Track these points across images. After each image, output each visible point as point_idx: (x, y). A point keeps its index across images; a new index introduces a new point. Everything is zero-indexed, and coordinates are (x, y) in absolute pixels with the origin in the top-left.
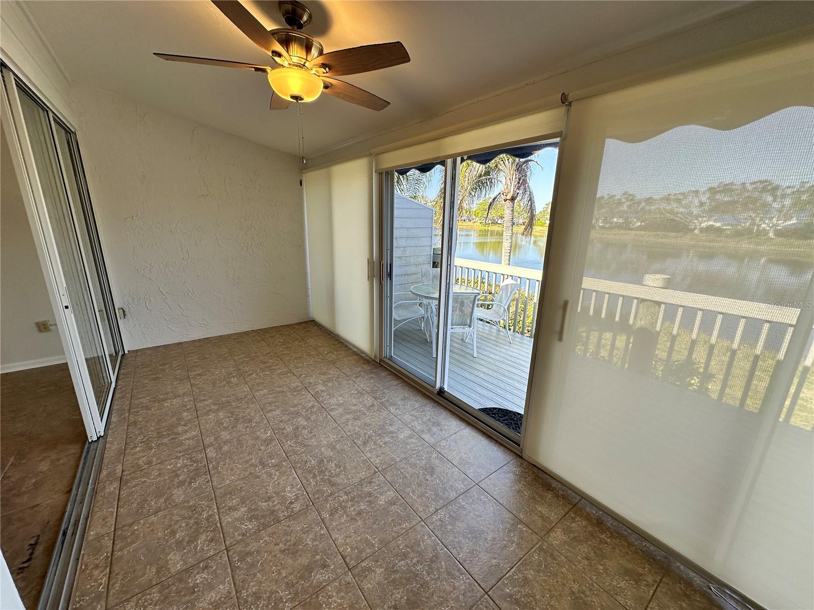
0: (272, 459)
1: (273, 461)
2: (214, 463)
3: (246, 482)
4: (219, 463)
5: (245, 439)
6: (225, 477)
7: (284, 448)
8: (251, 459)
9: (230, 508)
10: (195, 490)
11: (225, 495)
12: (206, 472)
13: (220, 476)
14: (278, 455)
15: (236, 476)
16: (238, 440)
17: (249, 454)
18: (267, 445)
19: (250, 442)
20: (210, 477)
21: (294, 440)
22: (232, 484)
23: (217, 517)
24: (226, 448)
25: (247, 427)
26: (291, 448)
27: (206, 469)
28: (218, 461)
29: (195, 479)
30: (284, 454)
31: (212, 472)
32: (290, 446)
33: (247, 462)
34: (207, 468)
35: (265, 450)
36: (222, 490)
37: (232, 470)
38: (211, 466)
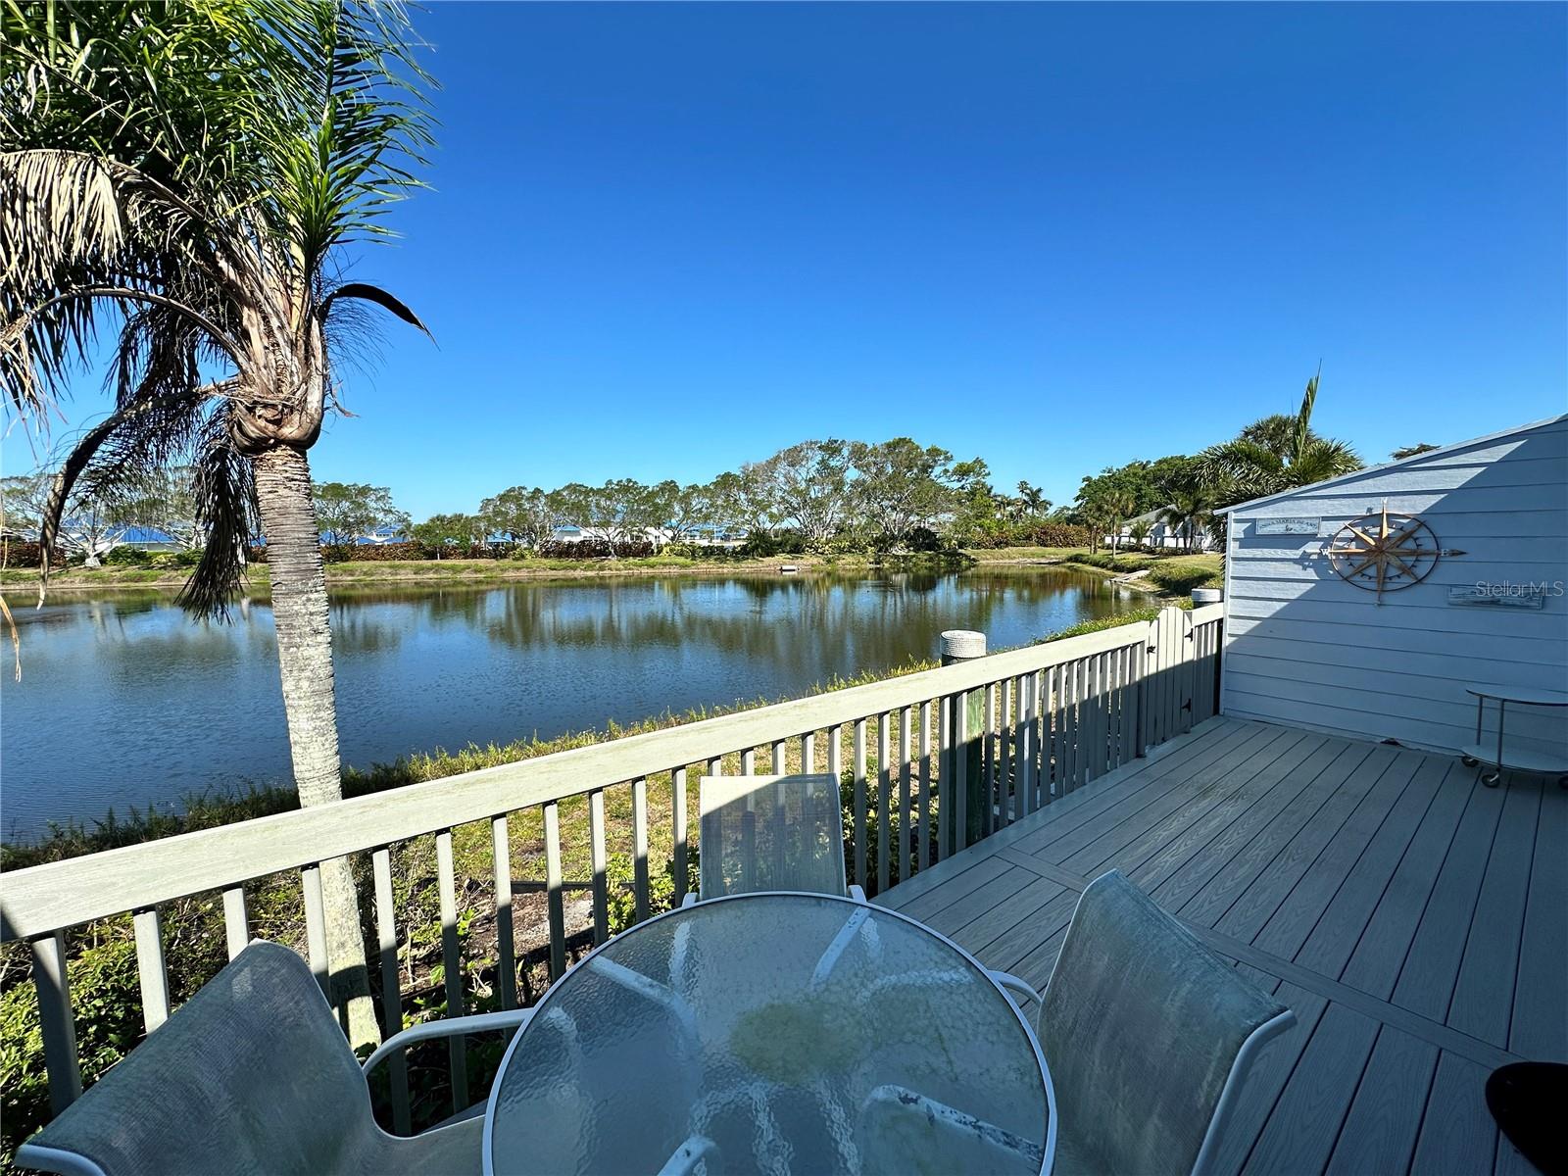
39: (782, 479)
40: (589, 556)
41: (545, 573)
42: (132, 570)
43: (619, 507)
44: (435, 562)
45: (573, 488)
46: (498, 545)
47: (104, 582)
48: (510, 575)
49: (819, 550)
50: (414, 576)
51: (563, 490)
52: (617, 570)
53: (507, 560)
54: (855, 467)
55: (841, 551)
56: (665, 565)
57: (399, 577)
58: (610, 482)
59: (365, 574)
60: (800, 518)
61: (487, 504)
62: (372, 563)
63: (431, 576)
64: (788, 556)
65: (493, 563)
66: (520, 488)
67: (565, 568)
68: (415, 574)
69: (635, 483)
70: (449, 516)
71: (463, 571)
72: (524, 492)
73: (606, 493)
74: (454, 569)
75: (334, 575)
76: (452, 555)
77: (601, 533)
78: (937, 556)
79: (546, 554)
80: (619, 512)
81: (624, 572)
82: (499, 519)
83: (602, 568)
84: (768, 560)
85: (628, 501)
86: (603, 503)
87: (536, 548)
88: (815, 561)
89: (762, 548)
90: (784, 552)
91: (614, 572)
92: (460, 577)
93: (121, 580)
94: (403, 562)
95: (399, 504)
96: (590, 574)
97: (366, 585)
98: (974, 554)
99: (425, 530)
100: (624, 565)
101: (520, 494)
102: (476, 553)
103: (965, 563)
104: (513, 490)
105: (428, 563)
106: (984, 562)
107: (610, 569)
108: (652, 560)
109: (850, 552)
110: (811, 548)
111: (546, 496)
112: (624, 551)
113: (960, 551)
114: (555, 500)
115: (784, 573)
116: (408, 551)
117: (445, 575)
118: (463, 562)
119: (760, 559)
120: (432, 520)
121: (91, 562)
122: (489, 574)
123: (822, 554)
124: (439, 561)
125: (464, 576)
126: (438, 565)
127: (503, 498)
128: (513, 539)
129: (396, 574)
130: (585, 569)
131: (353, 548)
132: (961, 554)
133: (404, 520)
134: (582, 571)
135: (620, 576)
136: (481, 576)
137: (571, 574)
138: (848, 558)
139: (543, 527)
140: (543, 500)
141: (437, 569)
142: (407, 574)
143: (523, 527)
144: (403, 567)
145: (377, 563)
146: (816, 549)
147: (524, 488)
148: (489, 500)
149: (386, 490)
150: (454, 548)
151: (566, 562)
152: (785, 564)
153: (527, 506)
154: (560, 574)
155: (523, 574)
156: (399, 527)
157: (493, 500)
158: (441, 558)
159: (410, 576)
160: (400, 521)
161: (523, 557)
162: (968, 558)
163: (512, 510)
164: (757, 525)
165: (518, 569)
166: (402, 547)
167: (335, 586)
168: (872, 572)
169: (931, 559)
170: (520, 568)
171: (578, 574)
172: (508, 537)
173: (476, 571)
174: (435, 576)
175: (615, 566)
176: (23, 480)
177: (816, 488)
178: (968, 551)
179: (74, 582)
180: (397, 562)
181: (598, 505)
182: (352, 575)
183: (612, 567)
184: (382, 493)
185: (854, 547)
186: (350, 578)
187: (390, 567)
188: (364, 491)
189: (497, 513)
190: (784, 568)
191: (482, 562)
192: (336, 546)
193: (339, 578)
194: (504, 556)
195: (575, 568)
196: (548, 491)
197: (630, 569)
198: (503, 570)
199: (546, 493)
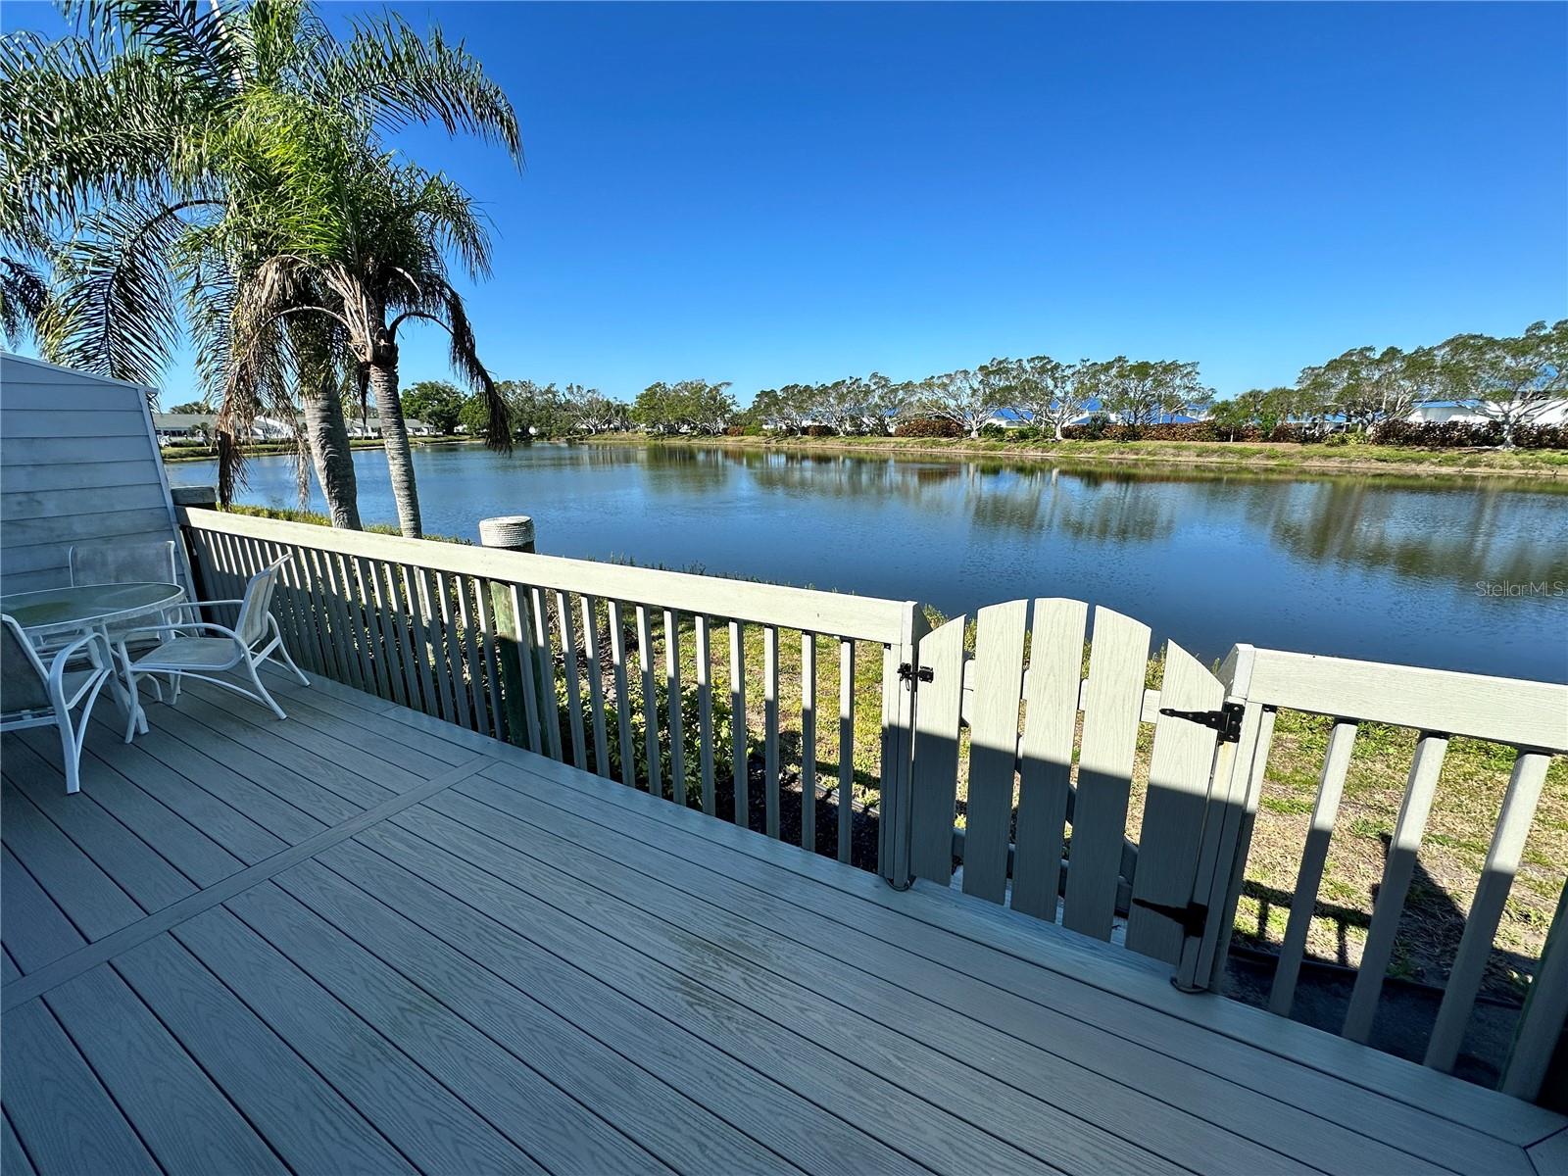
40: (1460, 443)
41: (1366, 465)
42: (993, 441)
44: (1226, 444)
45: (1460, 342)
47: (975, 450)
48: (1315, 464)
50: (1196, 459)
51: (1437, 347)
53: (1318, 445)
57: (1179, 459)
58: (1537, 326)
59: (1149, 453)
61: (1308, 374)
62: (1159, 442)
63: (1214, 459)
65: (1298, 447)
66: (1364, 349)
67: (1403, 460)
68: (1198, 456)
70: (1266, 391)
71: (1255, 455)
72: (1368, 354)
74: (1242, 454)
75: (1122, 453)
76: (1248, 437)
79: (1383, 440)
81: (1520, 472)
83: (1472, 464)
86: (1508, 362)
87: (1370, 430)
91: (1499, 470)
92: (1245, 462)
93: (984, 449)
94: (1191, 443)
95: (1204, 381)
96: (1445, 470)
97: (1147, 465)
100: (1521, 461)
101: (1363, 357)
102: (1282, 435)
104: (1352, 352)
105: (1217, 445)
107: (1490, 466)
111: (1405, 357)
114: (1418, 362)
116: (1199, 431)
117: (1228, 460)
118: (1257, 446)
121: (974, 434)
122: (1285, 462)
124: (1231, 444)
125: (1253, 461)
126: (1224, 448)
127: (1334, 366)
129: (1179, 456)
131: (1148, 427)
133: (1207, 397)
134: (1429, 466)
135: (1507, 477)
136: (1272, 463)
137: (1414, 468)
140: (1397, 363)
141: (1222, 453)
142: (1189, 456)
143: (1356, 406)
144: (1187, 448)
145: (1165, 443)
147: (1371, 349)
148: (1313, 369)
149: (1194, 365)
150: (1254, 429)
151: (1407, 452)
154: (1395, 467)
155: (1335, 464)
157: (1318, 368)
158: (1234, 440)
159: (1191, 459)
161: (1343, 442)
163: (1342, 379)
165: (1327, 457)
166: (1195, 427)
167: (1121, 463)
170: (1330, 457)
171: (1426, 468)
173: (1269, 457)
174: (1219, 460)
175: (1505, 461)
176: (948, 376)
179: (959, 449)
180: (1184, 443)
181: (1497, 367)
182: (1137, 454)
183: (1497, 462)
184: (1189, 369)
186: (1135, 457)
187: (1175, 448)
188: (1171, 368)
189: (1318, 386)
191: (1281, 447)
192: (1133, 425)
193: (1125, 456)
194: (1316, 441)
195: (1420, 461)
196: (1408, 350)
197: (1533, 468)
198: (1305, 458)
199: (1405, 352)
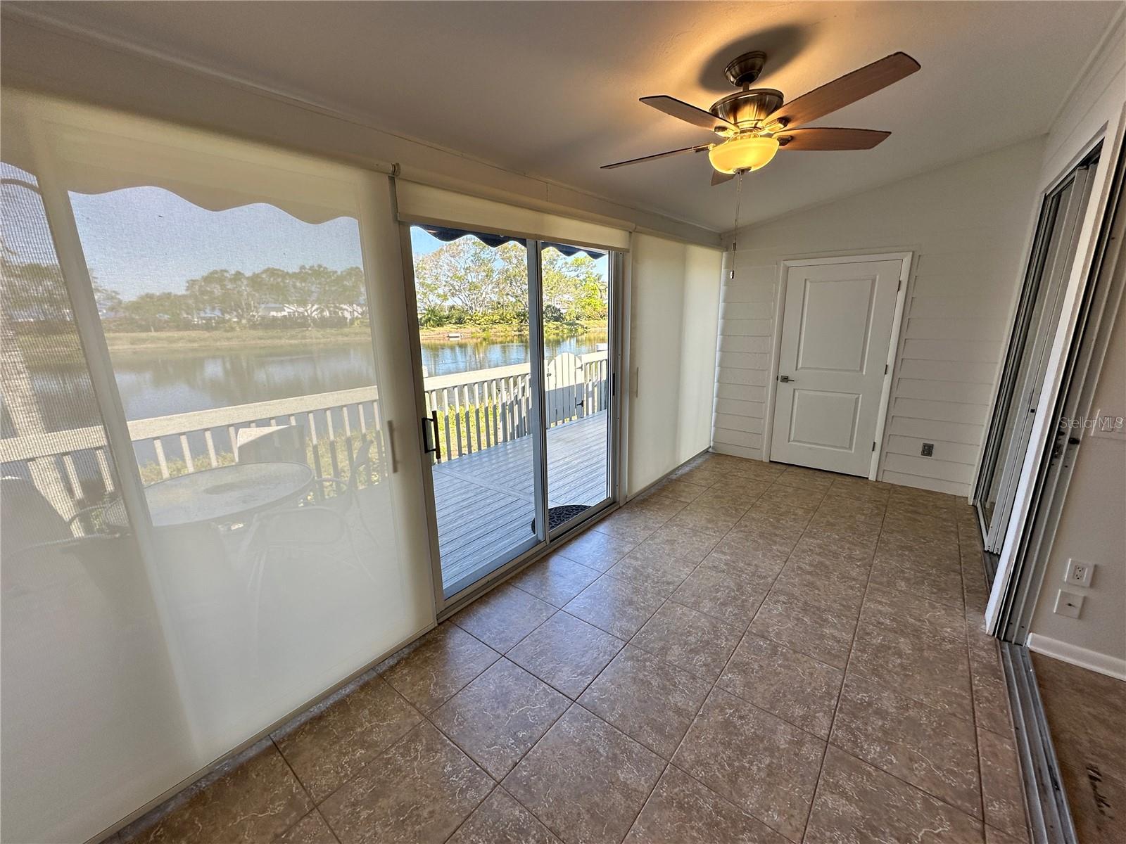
0: (760, 645)
1: (762, 643)
2: (826, 703)
3: (806, 648)
4: (821, 697)
5: (763, 698)
6: (824, 674)
7: (736, 644)
8: (780, 666)
9: (838, 642)
10: (867, 691)
11: (836, 656)
12: (843, 700)
13: (829, 679)
14: (750, 644)
15: (812, 663)
16: (772, 707)
17: (778, 674)
18: (748, 664)
19: (761, 688)
20: (841, 689)
21: (715, 641)
22: (821, 659)
23: (854, 645)
24: (798, 711)
25: (741, 717)
26: (729, 637)
27: (842, 705)
28: (821, 701)
29: (861, 704)
30: (743, 638)
31: (836, 693)
32: (727, 640)
33: (788, 667)
34: (839, 705)
35: (756, 661)
36: (835, 663)
37: (811, 674)
38: (834, 702)
39: (446, 267)
40: (291, 327)
41: (254, 342)
43: (313, 289)
44: (150, 334)
45: (272, 272)
46: (210, 319)
48: (225, 344)
49: (478, 322)
50: (132, 347)
51: (262, 273)
52: (317, 338)
53: (219, 332)
54: (502, 259)
55: (494, 322)
56: (356, 334)
57: (116, 347)
58: (303, 267)
60: (461, 297)
61: (193, 284)
63: (148, 346)
64: (454, 326)
65: (206, 334)
66: (222, 271)
67: (271, 338)
68: (132, 344)
69: (325, 268)
70: (158, 294)
71: (178, 341)
72: (225, 274)
73: (302, 275)
74: (169, 340)
75: (50, 348)
76: (165, 328)
77: (301, 310)
78: (561, 325)
79: (254, 326)
80: (312, 292)
81: (322, 340)
82: (205, 298)
83: (304, 337)
84: (438, 329)
85: (320, 284)
86: (298, 284)
87: (244, 321)
88: (474, 329)
89: (433, 320)
90: (450, 323)
91: (314, 340)
92: (174, 346)
94: (117, 334)
96: (293, 342)
98: (586, 324)
99: (136, 307)
100: (322, 335)
101: (223, 276)
102: (188, 326)
103: (580, 330)
104: (215, 272)
105: (144, 335)
106: (593, 329)
107: (311, 338)
108: (346, 330)
109: (500, 323)
110: (471, 320)
111: (248, 278)
112: (322, 323)
113: (577, 322)
114: (255, 281)
115: (451, 339)
116: (121, 325)
117: (161, 345)
118: (176, 334)
119: (433, 329)
120: (142, 298)
122: (203, 343)
123: (479, 324)
124: (153, 334)
125: (180, 345)
126: (152, 337)
127: (208, 279)
128: (223, 314)
130: (292, 337)
131: (65, 322)
132: (578, 324)
133: (113, 298)
134: (286, 340)
135: (320, 344)
136: (196, 345)
137: (277, 342)
138: (499, 327)
139: (248, 305)
140: (245, 282)
141: (153, 340)
143: (229, 303)
144: (120, 339)
146: (475, 321)
147: (226, 271)
148: (194, 281)
150: (166, 322)
151: (273, 333)
152: (451, 332)
153: (230, 286)
154: (269, 342)
155: (234, 343)
156: (109, 304)
157: (198, 280)
158: (156, 330)
159: (126, 347)
160: (108, 299)
161: (232, 329)
162: (582, 327)
163: (217, 291)
164: (428, 303)
165: (228, 339)
166: (115, 321)
168: (516, 337)
169: (557, 328)
170: (231, 338)
171: (284, 341)
172: (218, 313)
173: (190, 341)
174: (153, 346)
175: (314, 336)
177: (473, 275)
178: (582, 322)
181: (295, 287)
185: (503, 319)
186: (63, 349)
189: (203, 293)
190: (451, 335)
191: (193, 334)
192: (46, 321)
194: (216, 329)
195: (280, 338)
196: (248, 274)
197: (328, 338)
198: (216, 340)
199: (247, 276)
